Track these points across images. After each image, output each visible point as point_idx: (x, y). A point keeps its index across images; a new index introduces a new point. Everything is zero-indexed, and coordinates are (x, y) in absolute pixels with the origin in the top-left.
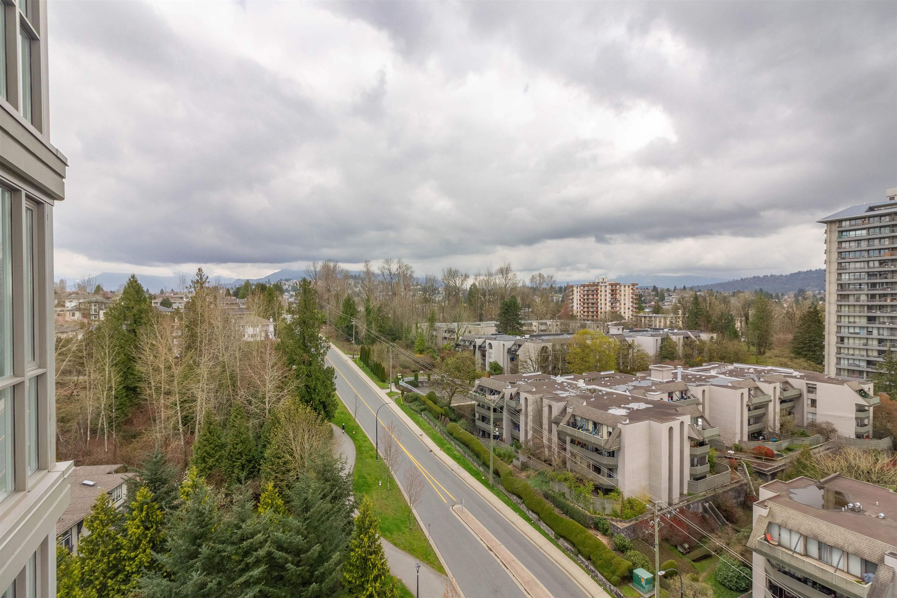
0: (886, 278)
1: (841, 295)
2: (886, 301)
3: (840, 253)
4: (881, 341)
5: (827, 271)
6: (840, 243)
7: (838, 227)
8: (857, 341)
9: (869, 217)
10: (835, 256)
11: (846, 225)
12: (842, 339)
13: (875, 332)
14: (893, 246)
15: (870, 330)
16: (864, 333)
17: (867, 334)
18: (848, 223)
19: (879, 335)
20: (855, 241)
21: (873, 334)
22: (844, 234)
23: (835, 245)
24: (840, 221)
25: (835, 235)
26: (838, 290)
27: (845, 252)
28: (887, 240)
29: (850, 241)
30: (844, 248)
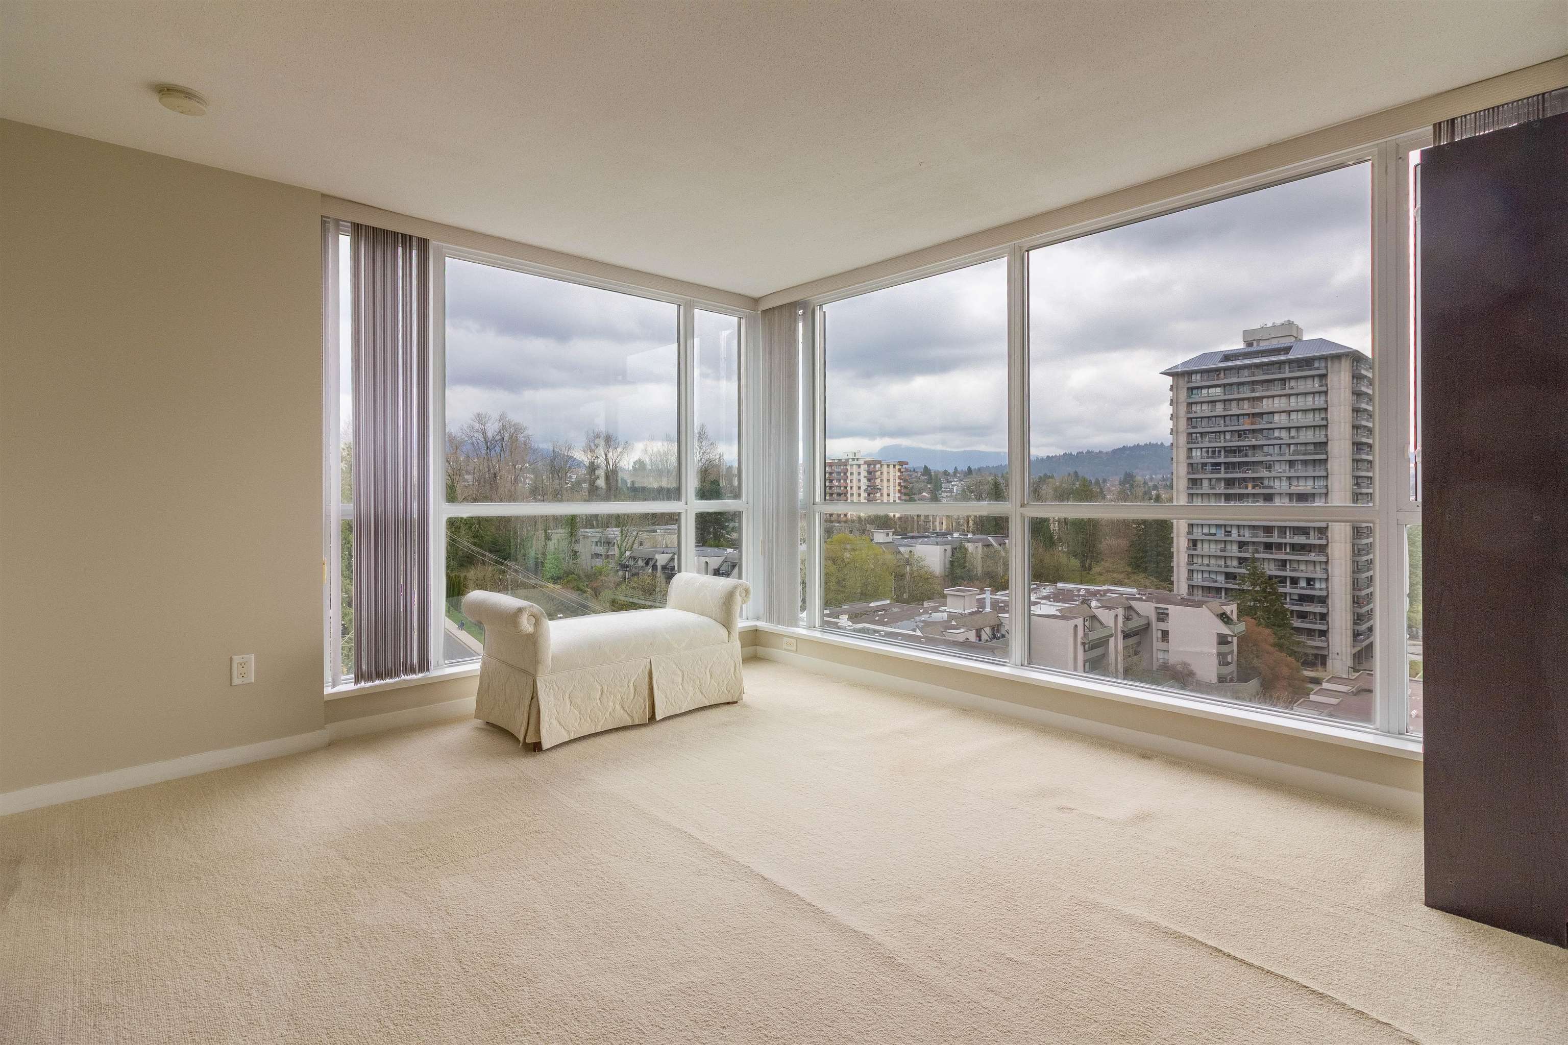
0: (1246, 456)
1: (1192, 479)
2: (1247, 488)
3: (1190, 419)
4: (1242, 545)
5: (1175, 445)
6: (1190, 404)
7: (1188, 382)
8: (1213, 546)
9: (1225, 369)
10: (1183, 423)
11: (1196, 378)
12: (1194, 543)
13: (1234, 532)
14: (1253, 411)
15: (1229, 529)
16: (1221, 535)
17: (1225, 535)
18: (1199, 376)
19: (1239, 536)
20: (1208, 402)
21: (1233, 535)
22: (1194, 392)
23: (1183, 409)
24: (1190, 374)
25: (1183, 394)
26: (1188, 473)
27: (1197, 418)
28: (1246, 402)
29: (1202, 403)
30: (1195, 413)
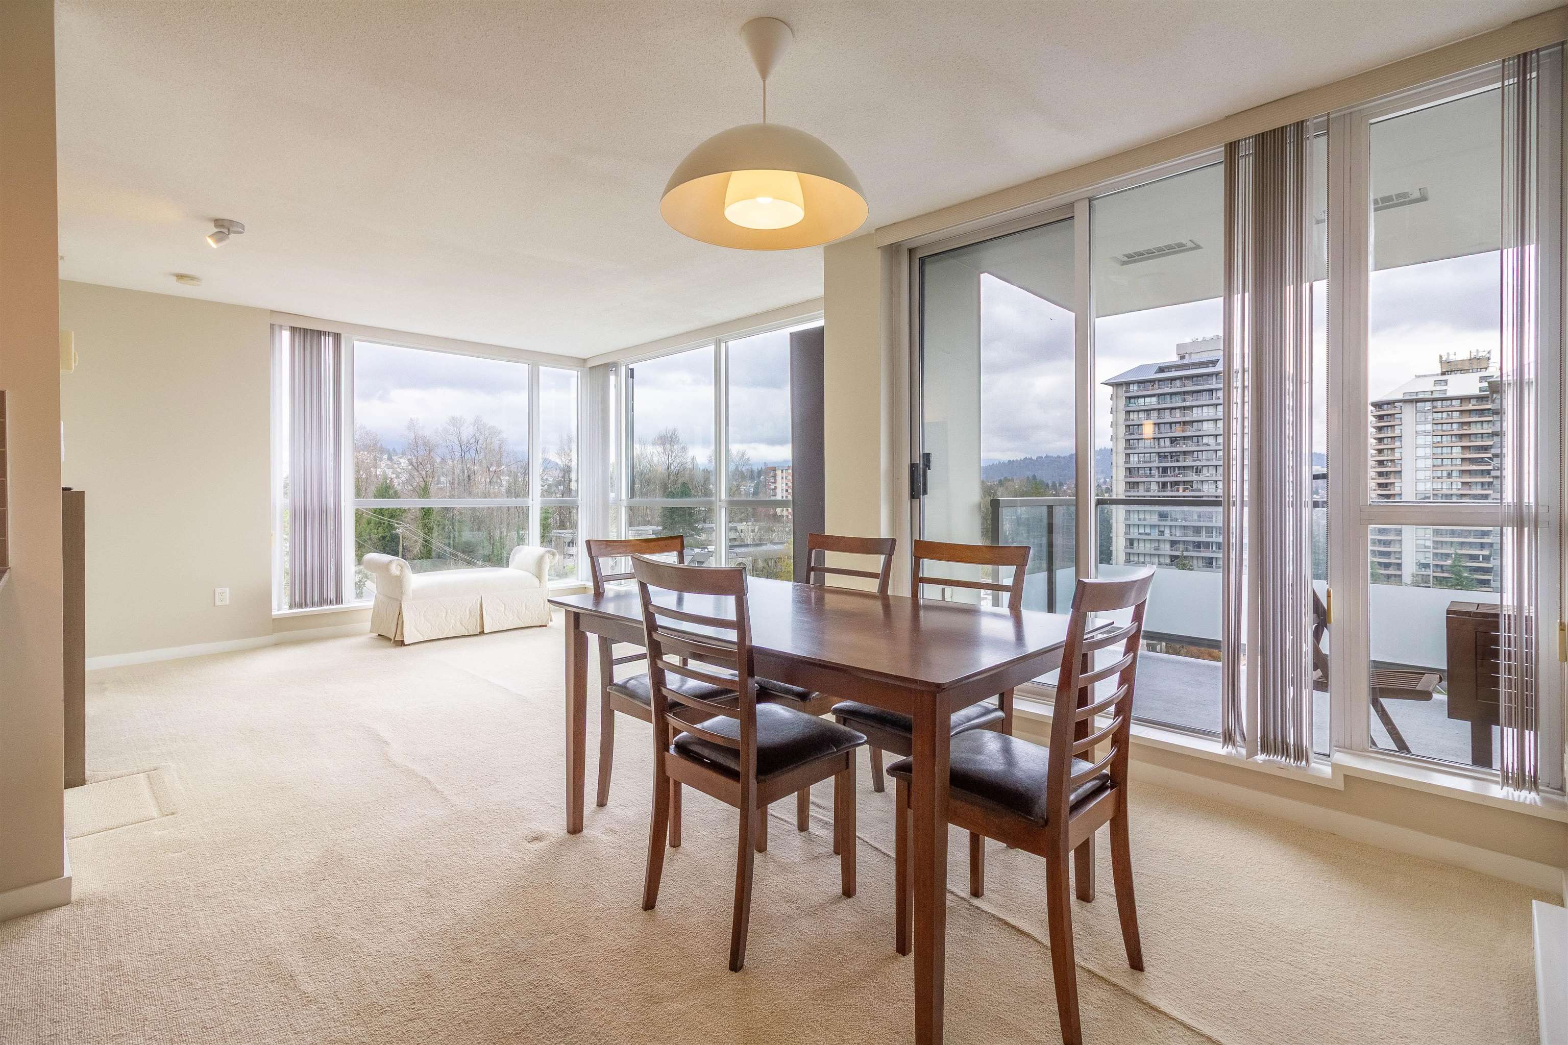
0: (1178, 461)
1: (1129, 483)
2: (1178, 491)
3: (1128, 426)
4: (1173, 543)
5: (1114, 450)
7: (1126, 392)
8: (1148, 545)
9: (1160, 380)
10: (1122, 429)
11: (1134, 388)
12: (1131, 542)
13: (1167, 531)
14: (1184, 419)
16: (1155, 535)
17: (1159, 535)
18: (1136, 386)
19: (1171, 535)
20: (1144, 411)
21: (1165, 535)
22: (1132, 401)
23: (1122, 416)
24: (1128, 384)
25: (1122, 402)
26: (1126, 477)
27: (1134, 425)
28: (1178, 411)
29: (1138, 411)
30: (1132, 420)
